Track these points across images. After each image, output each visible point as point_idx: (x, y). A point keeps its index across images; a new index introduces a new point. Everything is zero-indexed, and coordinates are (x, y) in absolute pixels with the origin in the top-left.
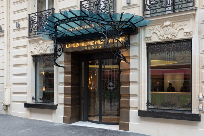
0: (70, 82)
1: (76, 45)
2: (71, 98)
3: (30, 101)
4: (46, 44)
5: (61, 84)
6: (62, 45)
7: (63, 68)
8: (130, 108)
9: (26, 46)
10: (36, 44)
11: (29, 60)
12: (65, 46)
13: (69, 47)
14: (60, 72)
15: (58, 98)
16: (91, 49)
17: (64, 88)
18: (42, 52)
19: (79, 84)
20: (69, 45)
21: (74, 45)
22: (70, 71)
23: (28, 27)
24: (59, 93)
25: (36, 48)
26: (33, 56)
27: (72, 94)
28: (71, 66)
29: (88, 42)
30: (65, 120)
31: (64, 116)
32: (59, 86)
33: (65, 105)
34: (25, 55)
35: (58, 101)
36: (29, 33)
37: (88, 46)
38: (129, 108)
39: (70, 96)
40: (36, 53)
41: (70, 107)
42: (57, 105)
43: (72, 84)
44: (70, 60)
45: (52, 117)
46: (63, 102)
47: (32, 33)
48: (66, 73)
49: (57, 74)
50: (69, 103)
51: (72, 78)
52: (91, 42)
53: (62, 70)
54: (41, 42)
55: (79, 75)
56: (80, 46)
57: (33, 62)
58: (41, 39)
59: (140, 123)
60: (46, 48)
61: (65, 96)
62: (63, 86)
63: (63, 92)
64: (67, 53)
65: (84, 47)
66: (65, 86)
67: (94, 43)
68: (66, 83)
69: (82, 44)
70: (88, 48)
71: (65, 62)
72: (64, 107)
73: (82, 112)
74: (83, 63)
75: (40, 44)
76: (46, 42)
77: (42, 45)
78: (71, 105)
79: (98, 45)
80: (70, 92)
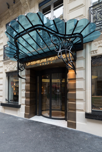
0: (29, 89)
1: (33, 63)
2: (30, 101)
3: (4, 102)
4: (14, 64)
5: (23, 91)
6: (24, 64)
7: (24, 80)
8: (77, 110)
9: (2, 66)
10: (8, 65)
11: (4, 76)
12: (26, 64)
13: (29, 64)
14: (22, 83)
15: (21, 100)
16: (45, 65)
17: (25, 93)
18: (12, 69)
19: (36, 91)
20: (29, 63)
21: (32, 63)
22: (30, 81)
23: (3, 54)
24: (22, 97)
25: (8, 67)
26: (6, 73)
27: (30, 98)
28: (30, 78)
29: (42, 60)
30: (26, 116)
31: (25, 113)
32: (22, 92)
33: (26, 105)
34: (2, 73)
35: (21, 102)
36: (4, 58)
37: (42, 63)
38: (75, 110)
39: (29, 99)
40: (8, 71)
41: (29, 106)
42: (21, 105)
43: (30, 91)
44: (29, 74)
45: (17, 113)
46: (24, 103)
47: (6, 58)
48: (26, 83)
49: (21, 84)
50: (29, 104)
51: (31, 86)
52: (45, 59)
53: (24, 81)
54: (11, 63)
55: (36, 84)
56: (36, 63)
57: (7, 77)
58: (11, 61)
59: (86, 123)
60: (14, 67)
61: (26, 99)
62: (25, 92)
63: (24, 96)
64: (27, 69)
65: (39, 63)
66: (26, 92)
67: (47, 60)
68: (26, 90)
69: (38, 62)
70: (42, 64)
71: (26, 75)
72: (25, 107)
73: (38, 110)
74: (38, 77)
75: (10, 64)
76: (14, 63)
77: (11, 65)
78: (30, 105)
79: (49, 61)
80: (29, 96)
